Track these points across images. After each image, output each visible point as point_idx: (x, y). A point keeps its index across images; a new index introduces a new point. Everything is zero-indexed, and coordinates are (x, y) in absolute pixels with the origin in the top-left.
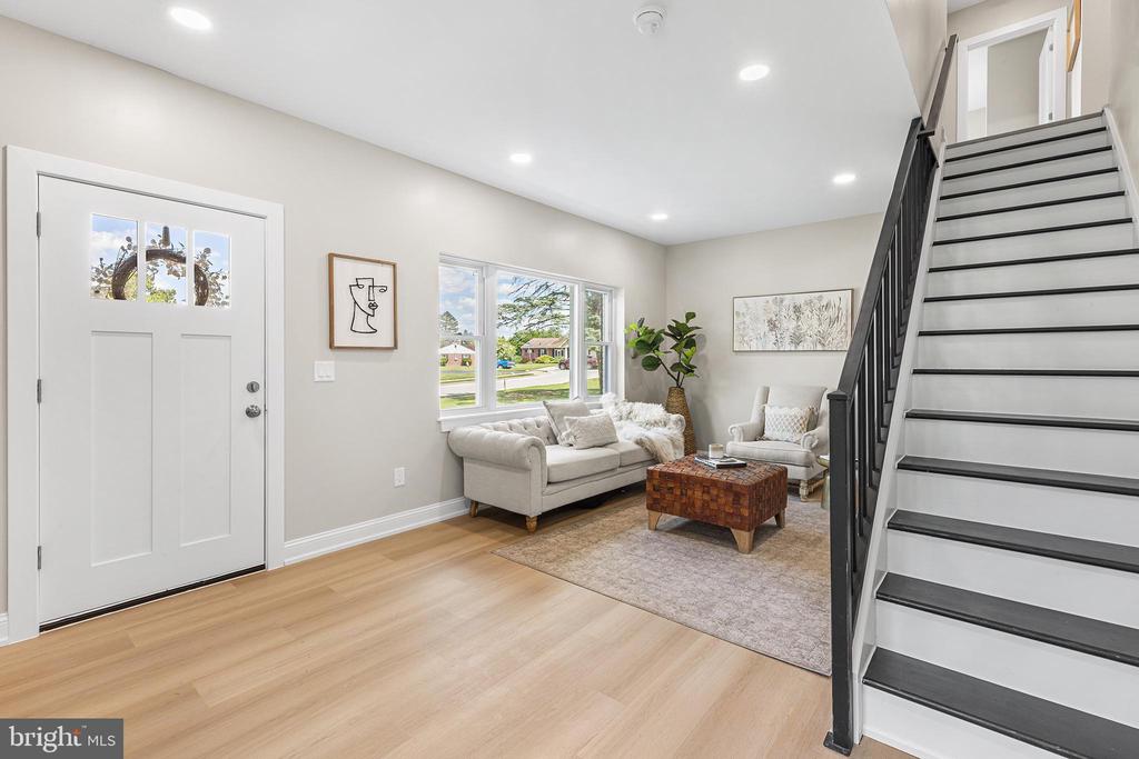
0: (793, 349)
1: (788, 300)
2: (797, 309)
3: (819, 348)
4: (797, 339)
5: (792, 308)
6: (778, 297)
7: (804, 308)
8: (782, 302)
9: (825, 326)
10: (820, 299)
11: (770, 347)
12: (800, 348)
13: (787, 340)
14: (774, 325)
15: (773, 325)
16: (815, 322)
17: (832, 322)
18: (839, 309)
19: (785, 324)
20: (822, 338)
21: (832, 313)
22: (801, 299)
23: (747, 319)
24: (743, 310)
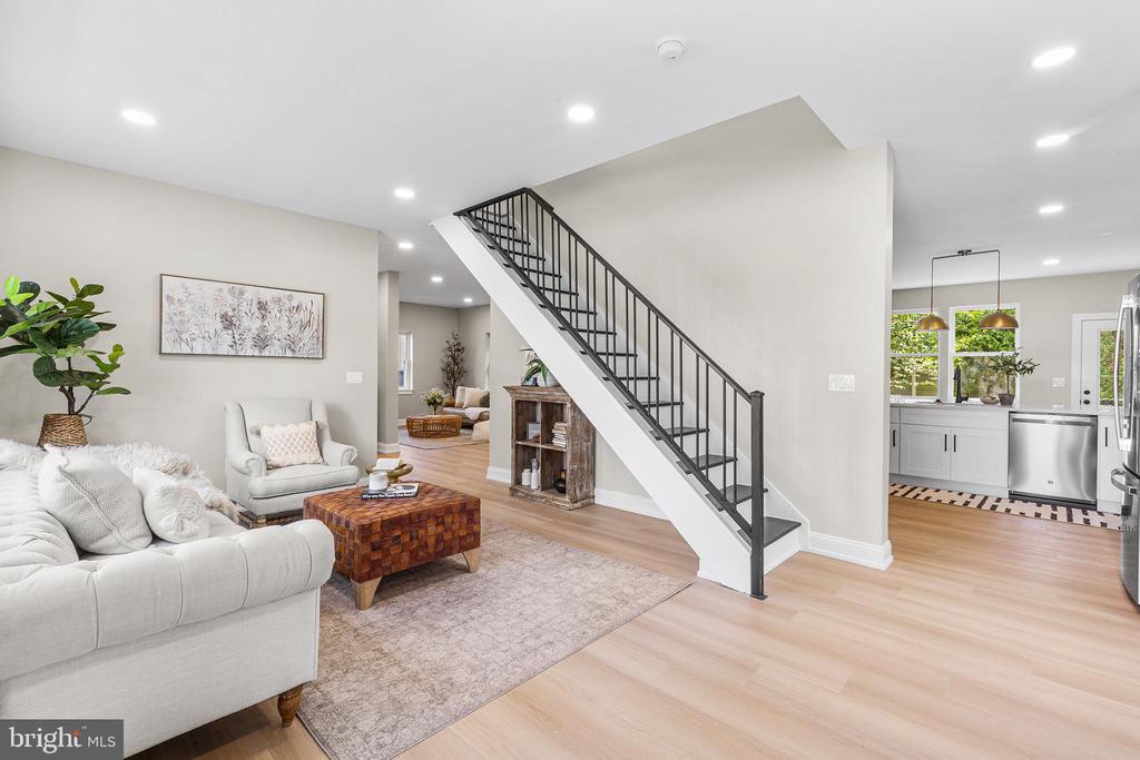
0: (256, 353)
1: (250, 293)
2: (262, 306)
3: (289, 353)
4: (262, 342)
5: (255, 303)
6: (238, 288)
7: (271, 306)
8: (242, 293)
9: (295, 330)
10: (290, 298)
11: (225, 350)
12: (266, 353)
13: (249, 343)
14: (231, 323)
15: (228, 322)
16: (285, 325)
17: (303, 327)
18: (311, 313)
19: (246, 322)
20: (292, 344)
21: (303, 316)
22: (267, 295)
23: (187, 309)
24: (178, 294)
